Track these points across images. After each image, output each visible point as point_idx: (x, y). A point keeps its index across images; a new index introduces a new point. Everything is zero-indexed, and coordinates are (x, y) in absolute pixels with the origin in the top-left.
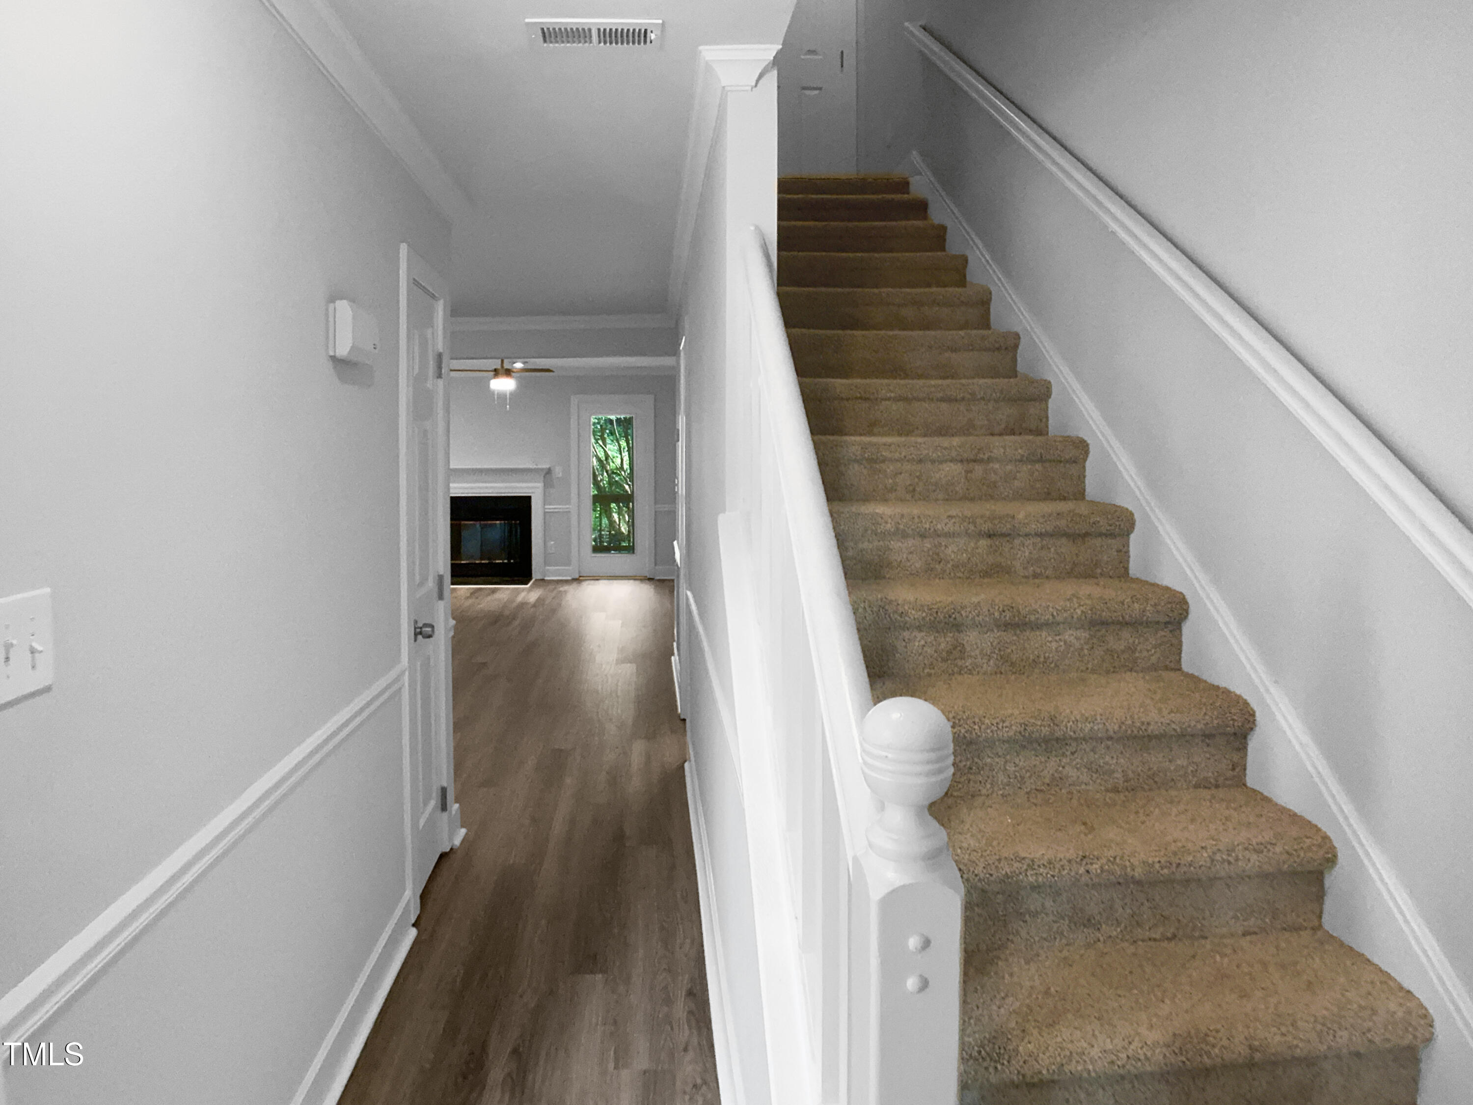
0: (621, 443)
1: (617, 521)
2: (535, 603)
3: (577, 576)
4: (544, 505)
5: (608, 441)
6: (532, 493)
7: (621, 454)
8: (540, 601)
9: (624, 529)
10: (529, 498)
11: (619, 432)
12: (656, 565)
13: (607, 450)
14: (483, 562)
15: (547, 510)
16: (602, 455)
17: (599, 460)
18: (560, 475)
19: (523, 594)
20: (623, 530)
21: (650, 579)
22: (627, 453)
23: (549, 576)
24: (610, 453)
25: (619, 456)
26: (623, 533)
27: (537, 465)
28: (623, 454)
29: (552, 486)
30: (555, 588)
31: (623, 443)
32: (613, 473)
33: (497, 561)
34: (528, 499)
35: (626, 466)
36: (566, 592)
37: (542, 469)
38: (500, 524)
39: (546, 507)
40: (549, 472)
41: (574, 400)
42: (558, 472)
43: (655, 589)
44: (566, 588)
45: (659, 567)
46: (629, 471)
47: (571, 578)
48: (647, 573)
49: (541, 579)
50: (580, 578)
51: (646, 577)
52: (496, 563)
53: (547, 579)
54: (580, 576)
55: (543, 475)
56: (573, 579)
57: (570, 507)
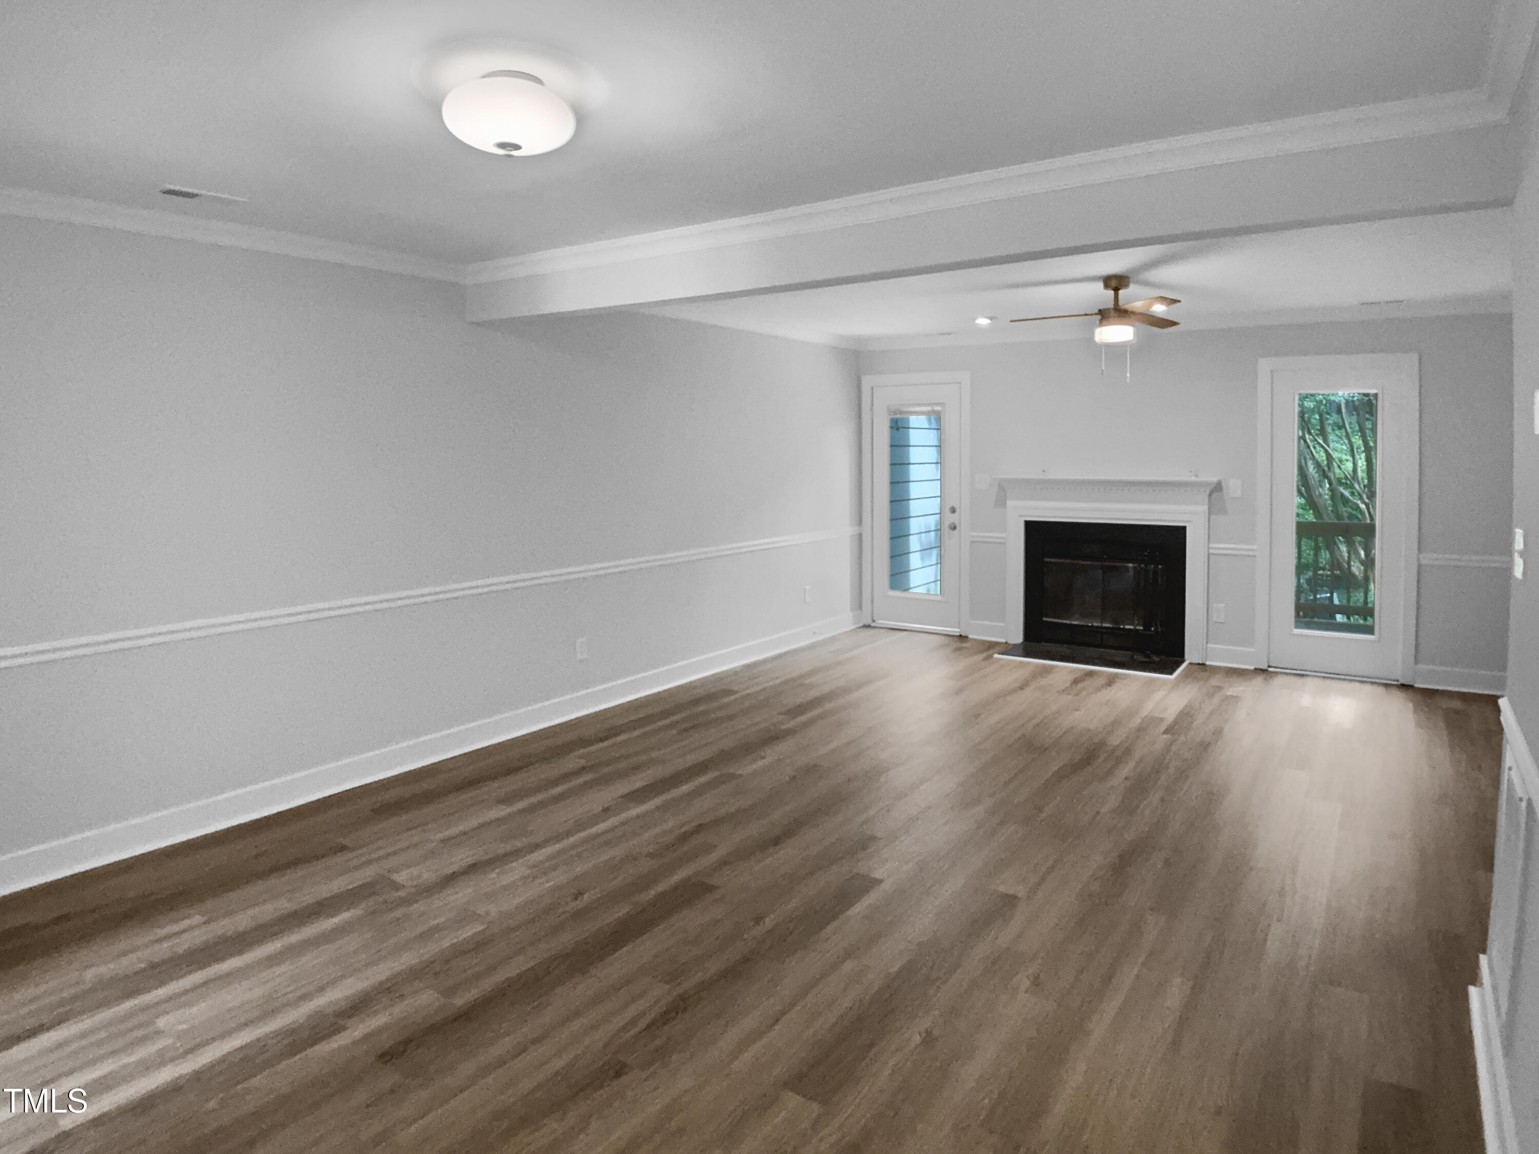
0: (1353, 440)
1: (1346, 555)
2: (1176, 722)
3: (1265, 667)
4: (1209, 542)
5: (1332, 437)
6: (1189, 521)
7: (1353, 456)
8: (1185, 717)
9: (1357, 569)
10: (1184, 528)
11: (1350, 423)
12: (1416, 662)
13: (1330, 451)
14: (1105, 625)
15: (1211, 551)
16: (1321, 456)
17: (1318, 465)
18: (1238, 493)
19: (1158, 695)
20: (1355, 570)
21: (1406, 687)
22: (1363, 456)
23: (1211, 661)
24: (1335, 455)
25: (1351, 459)
26: (1353, 575)
27: (1196, 476)
28: (1357, 457)
29: (1223, 511)
30: (1220, 688)
31: (1357, 441)
32: (1340, 483)
33: (1127, 627)
34: (1182, 531)
35: (1361, 474)
36: (1236, 699)
37: (1207, 484)
38: (1135, 568)
39: (1211, 545)
40: (1218, 487)
41: (1265, 365)
42: (1233, 488)
43: (1415, 711)
44: (1237, 688)
45: (1422, 667)
46: (1366, 481)
47: (1252, 668)
48: (1399, 674)
49: (1201, 662)
50: (1270, 669)
51: (1398, 681)
52: (1124, 629)
53: (1208, 663)
54: (1269, 667)
55: (1208, 492)
56: (1256, 669)
57: (1255, 547)
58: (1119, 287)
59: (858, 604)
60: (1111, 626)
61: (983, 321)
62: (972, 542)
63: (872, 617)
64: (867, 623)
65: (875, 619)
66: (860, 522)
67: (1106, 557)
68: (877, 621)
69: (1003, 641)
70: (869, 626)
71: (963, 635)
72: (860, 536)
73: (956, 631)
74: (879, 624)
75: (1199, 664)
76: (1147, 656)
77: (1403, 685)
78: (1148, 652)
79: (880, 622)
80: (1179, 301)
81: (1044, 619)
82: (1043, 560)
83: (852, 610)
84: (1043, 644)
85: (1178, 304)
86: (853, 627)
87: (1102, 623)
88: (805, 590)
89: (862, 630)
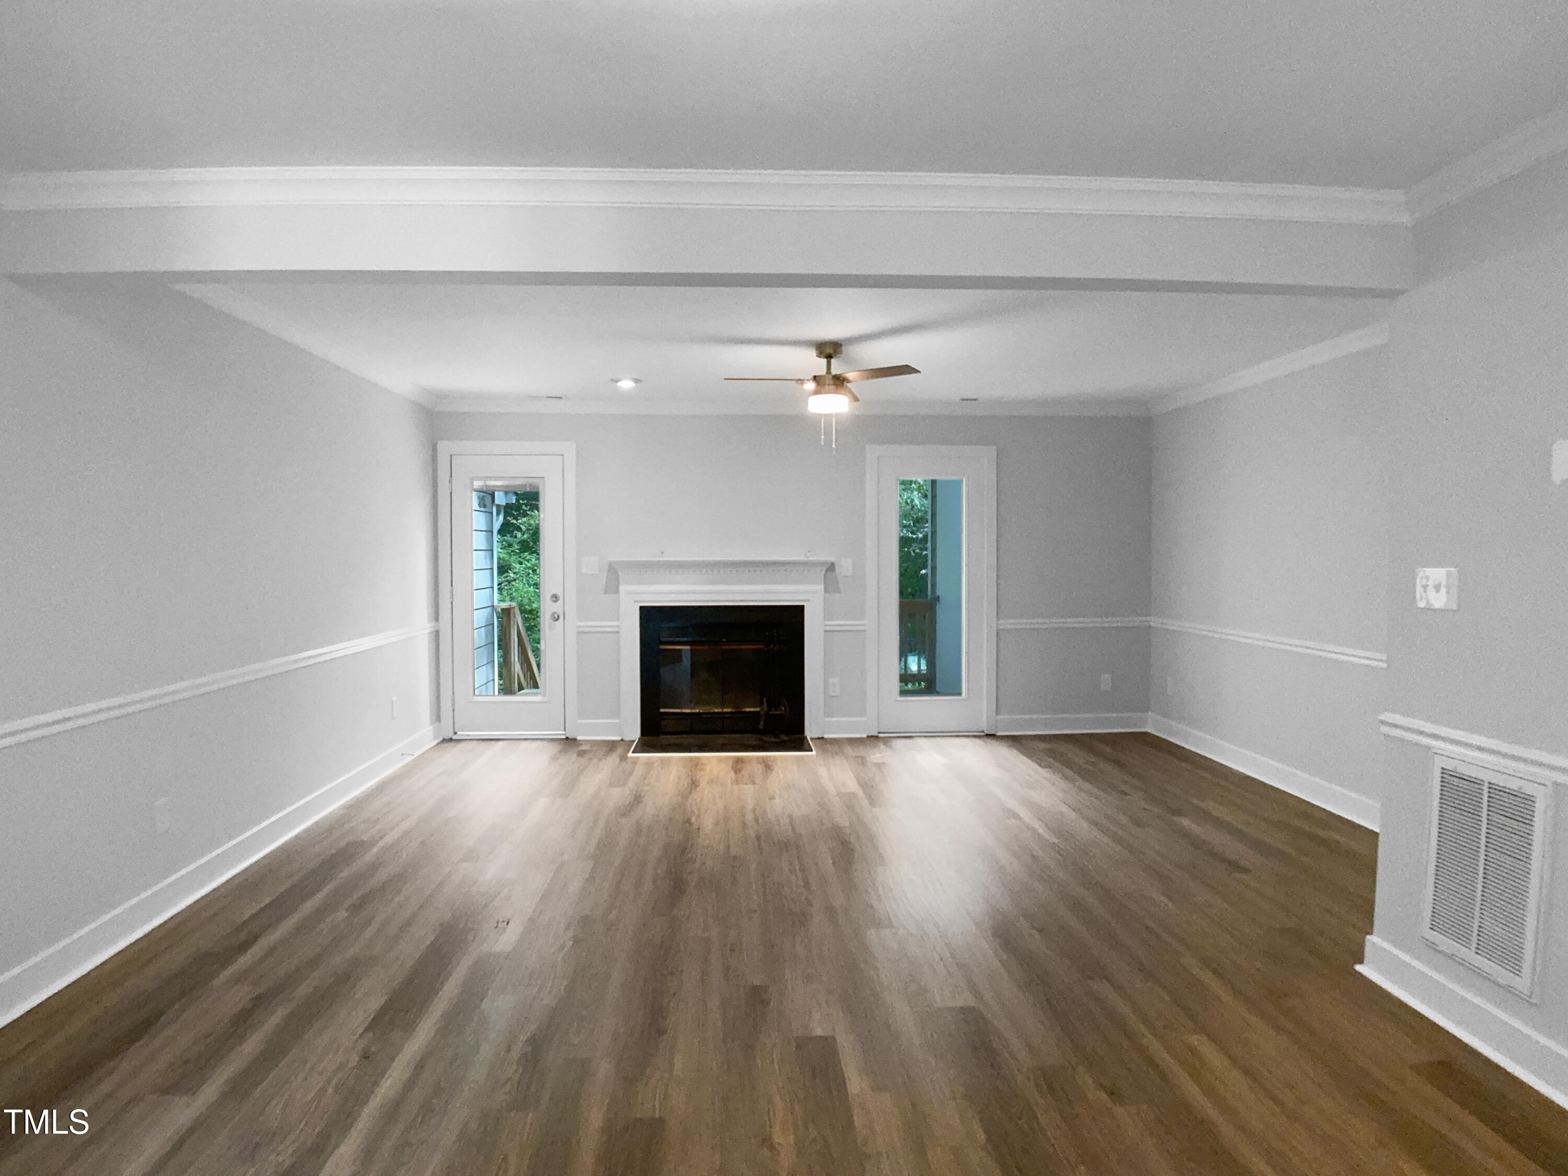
3: (875, 734)
4: (826, 620)
6: (808, 600)
10: (801, 609)
12: (997, 713)
14: (725, 710)
15: (828, 628)
18: (850, 573)
21: (992, 736)
23: (828, 734)
27: (814, 556)
29: (837, 590)
33: (748, 710)
34: (798, 611)
37: (822, 564)
38: (754, 650)
39: (828, 622)
40: (831, 568)
41: (871, 452)
42: (845, 566)
45: (1000, 717)
47: (865, 736)
48: (984, 725)
49: (820, 736)
50: (881, 735)
51: (983, 732)
52: (745, 712)
53: (826, 736)
54: (879, 733)
55: (824, 572)
56: (868, 737)
57: (866, 622)
58: (833, 355)
59: (437, 717)
60: (733, 710)
61: (626, 384)
62: (579, 633)
63: (454, 729)
64: (447, 737)
65: (456, 730)
66: (436, 617)
67: (724, 640)
68: (458, 733)
69: (619, 738)
70: (451, 740)
71: (570, 737)
72: (437, 633)
73: (560, 734)
74: (460, 735)
75: (819, 738)
76: (777, 736)
77: (988, 735)
78: (777, 732)
79: (461, 734)
80: (917, 371)
81: (662, 710)
82: (659, 647)
83: (432, 724)
84: (661, 737)
85: (919, 374)
86: (435, 743)
87: (722, 709)
88: (392, 701)
89: (443, 745)
